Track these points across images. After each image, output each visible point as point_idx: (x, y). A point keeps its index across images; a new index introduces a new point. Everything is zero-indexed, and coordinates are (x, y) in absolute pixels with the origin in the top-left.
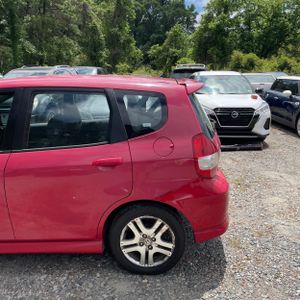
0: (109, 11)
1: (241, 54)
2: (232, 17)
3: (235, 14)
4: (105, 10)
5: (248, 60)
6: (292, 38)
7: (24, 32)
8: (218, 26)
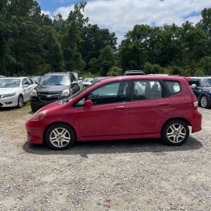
0: (65, 37)
1: (150, 64)
2: (142, 42)
3: (144, 40)
4: (62, 36)
5: (155, 68)
6: (179, 54)
7: (9, 49)
8: (134, 47)
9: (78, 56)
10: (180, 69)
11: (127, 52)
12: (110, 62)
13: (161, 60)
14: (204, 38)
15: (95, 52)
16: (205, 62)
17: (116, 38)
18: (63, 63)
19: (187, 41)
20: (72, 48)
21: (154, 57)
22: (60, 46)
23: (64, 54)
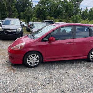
3: (47, 5)
8: (42, 8)
9: (15, 10)
10: (62, 20)
11: (39, 11)
12: (31, 15)
13: (54, 15)
14: (72, 7)
15: (22, 9)
16: (73, 18)
17: (32, 3)
18: (7, 13)
19: (65, 8)
20: (12, 6)
21: (51, 14)
22: (5, 4)
23: (8, 9)
